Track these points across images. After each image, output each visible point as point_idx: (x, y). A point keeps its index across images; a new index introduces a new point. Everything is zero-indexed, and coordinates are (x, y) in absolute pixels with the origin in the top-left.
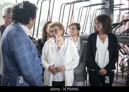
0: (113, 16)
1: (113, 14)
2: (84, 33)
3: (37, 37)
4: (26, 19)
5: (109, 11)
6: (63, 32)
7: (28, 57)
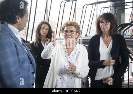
0: (124, 15)
1: (124, 13)
2: (88, 36)
3: (31, 40)
4: (11, 17)
5: (119, 10)
6: (78, 36)
7: (11, 64)
